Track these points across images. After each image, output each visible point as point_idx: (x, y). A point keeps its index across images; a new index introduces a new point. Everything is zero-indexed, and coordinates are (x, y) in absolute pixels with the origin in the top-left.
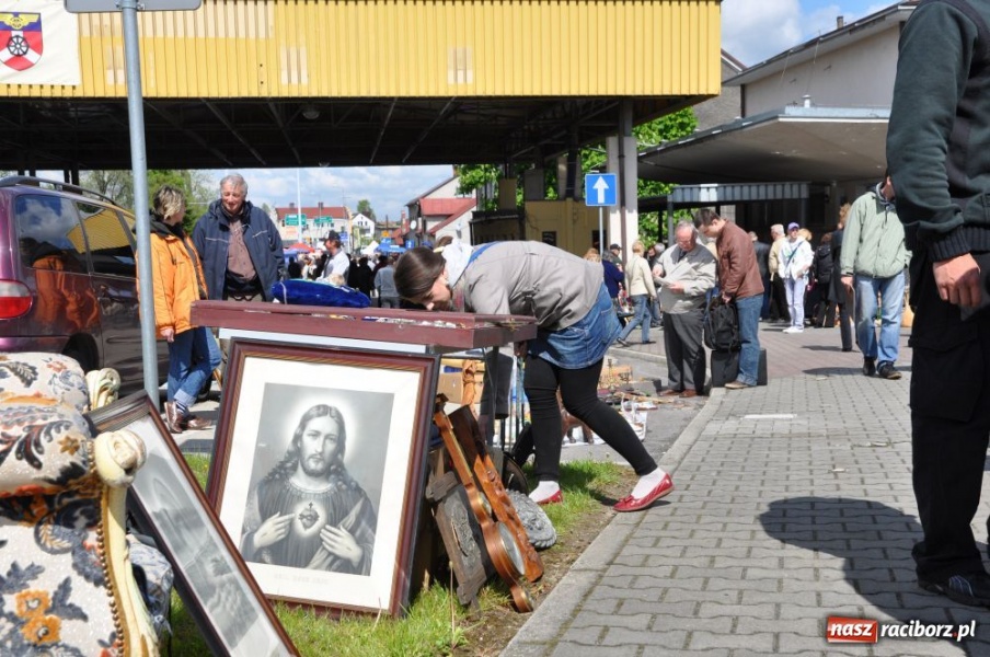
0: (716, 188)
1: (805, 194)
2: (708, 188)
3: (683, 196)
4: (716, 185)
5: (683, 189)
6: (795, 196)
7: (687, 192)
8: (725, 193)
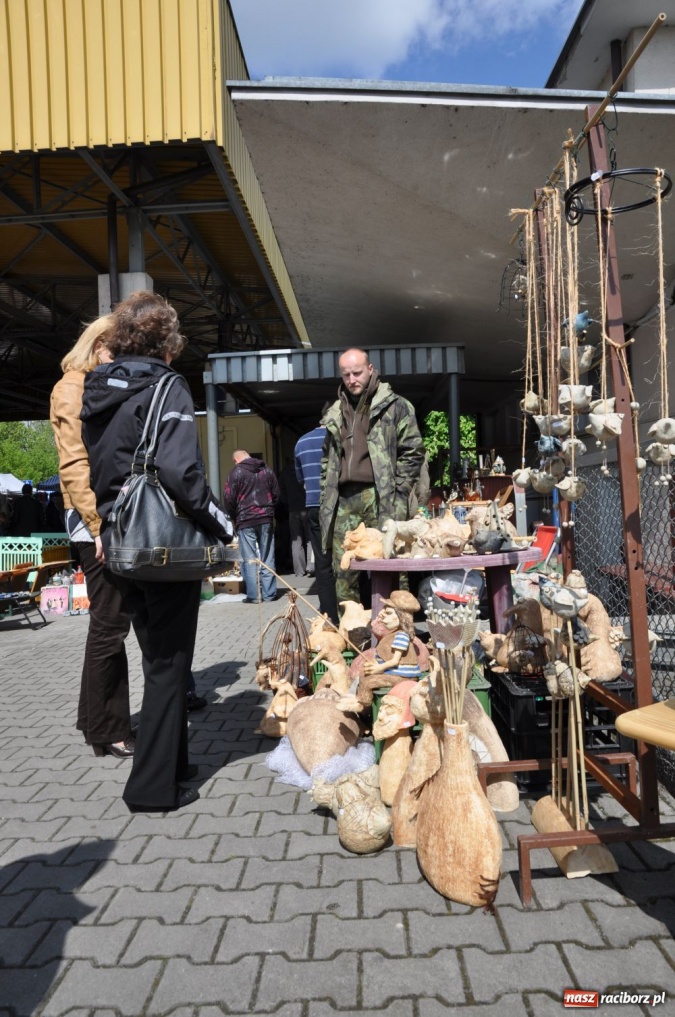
0: (289, 356)
1: (453, 366)
2: (274, 357)
3: (228, 373)
4: (288, 351)
5: (228, 359)
6: (437, 369)
7: (236, 364)
8: (305, 365)
